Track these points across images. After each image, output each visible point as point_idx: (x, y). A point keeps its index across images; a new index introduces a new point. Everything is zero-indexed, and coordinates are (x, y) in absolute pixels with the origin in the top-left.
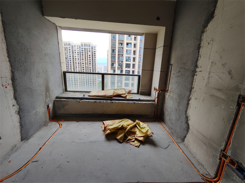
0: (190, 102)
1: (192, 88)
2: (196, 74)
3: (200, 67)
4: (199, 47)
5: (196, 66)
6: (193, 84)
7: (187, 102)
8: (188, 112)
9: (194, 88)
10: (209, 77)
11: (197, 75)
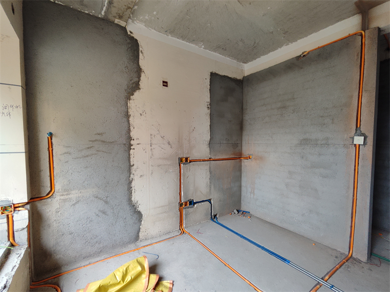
0: (133, 184)
1: (130, 166)
2: (132, 147)
3: (136, 139)
4: (128, 116)
5: (130, 138)
6: (131, 160)
7: (126, 187)
8: (133, 199)
9: (133, 165)
10: (151, 149)
11: (134, 149)
